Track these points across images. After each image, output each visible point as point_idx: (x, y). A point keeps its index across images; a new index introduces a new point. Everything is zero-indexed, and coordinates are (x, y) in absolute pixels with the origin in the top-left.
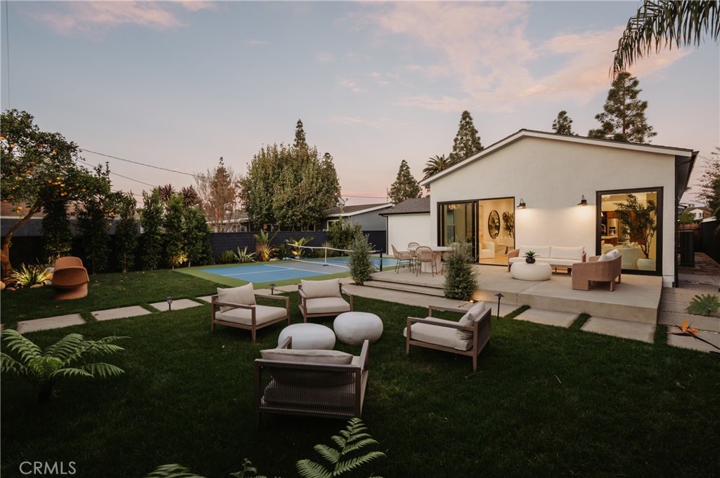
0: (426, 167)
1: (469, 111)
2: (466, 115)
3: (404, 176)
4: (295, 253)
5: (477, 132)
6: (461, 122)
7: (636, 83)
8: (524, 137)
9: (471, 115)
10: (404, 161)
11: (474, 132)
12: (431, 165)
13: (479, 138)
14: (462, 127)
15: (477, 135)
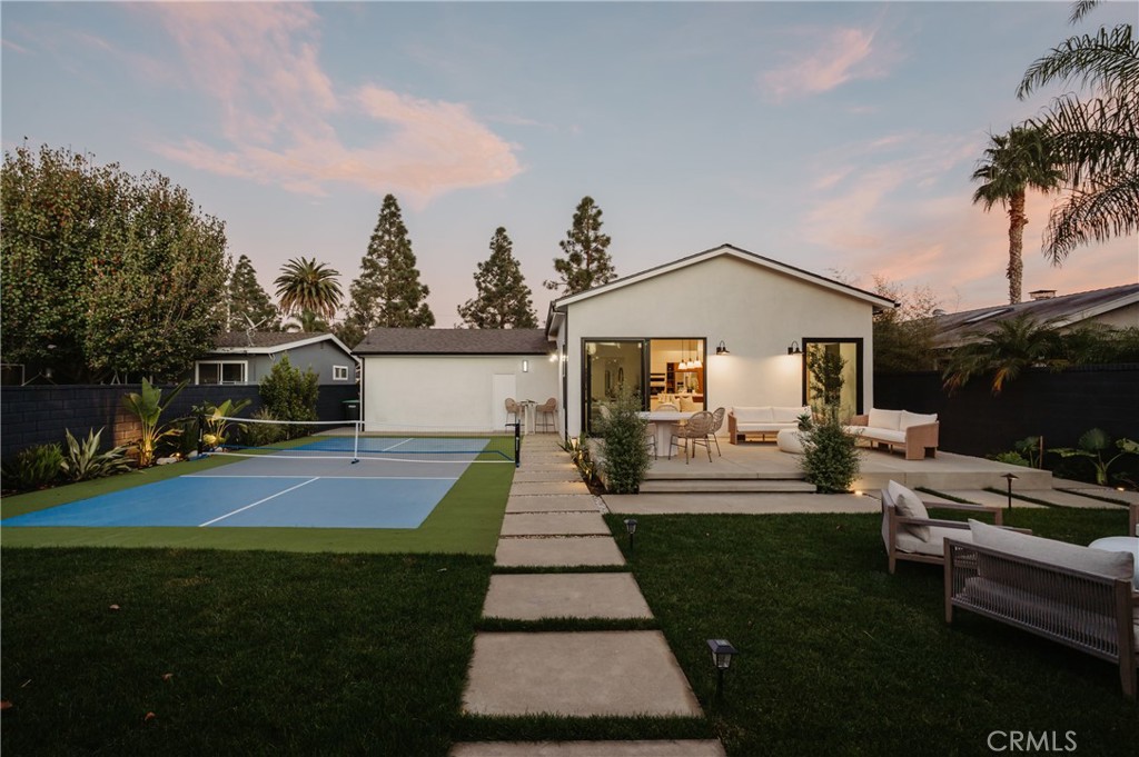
0: (282, 274)
1: (395, 196)
2: (390, 201)
3: (245, 285)
4: (212, 438)
5: (406, 232)
6: (383, 210)
7: (599, 213)
8: (726, 256)
9: (399, 203)
10: (243, 257)
11: (402, 231)
12: (290, 272)
13: (409, 242)
14: (383, 218)
15: (407, 237)
